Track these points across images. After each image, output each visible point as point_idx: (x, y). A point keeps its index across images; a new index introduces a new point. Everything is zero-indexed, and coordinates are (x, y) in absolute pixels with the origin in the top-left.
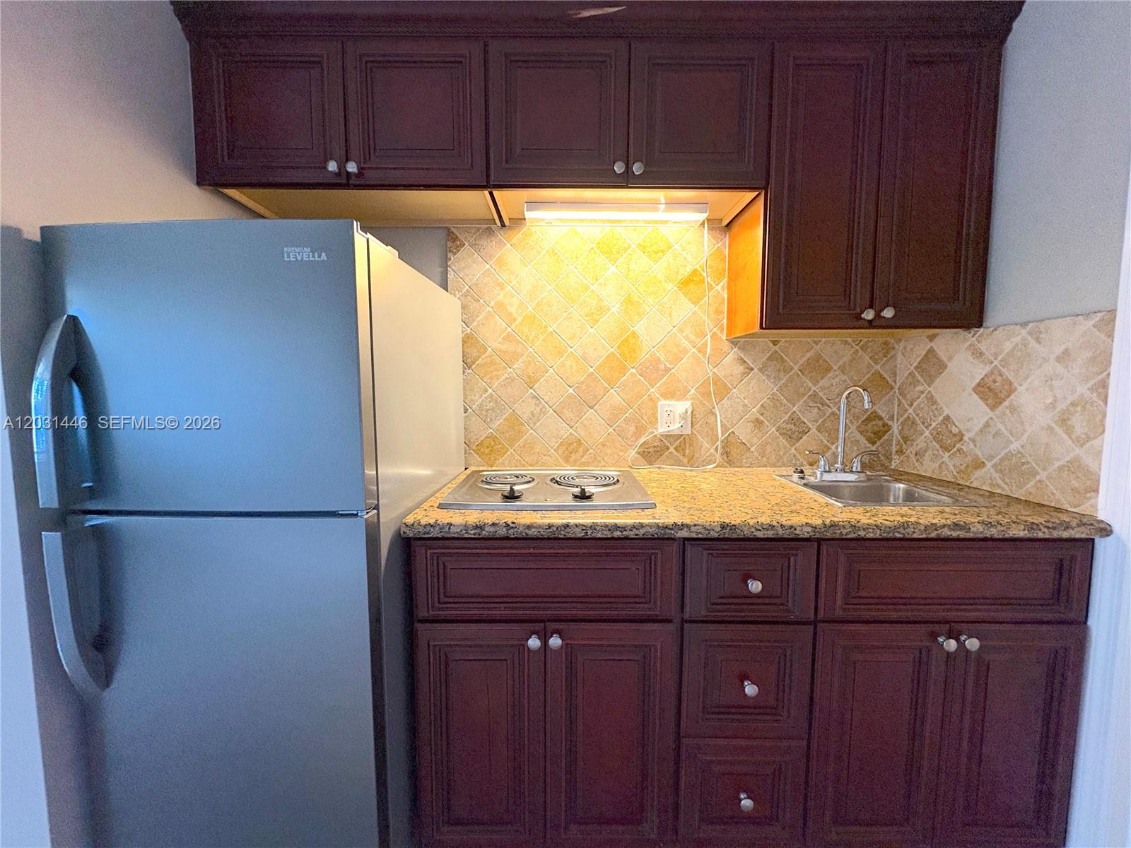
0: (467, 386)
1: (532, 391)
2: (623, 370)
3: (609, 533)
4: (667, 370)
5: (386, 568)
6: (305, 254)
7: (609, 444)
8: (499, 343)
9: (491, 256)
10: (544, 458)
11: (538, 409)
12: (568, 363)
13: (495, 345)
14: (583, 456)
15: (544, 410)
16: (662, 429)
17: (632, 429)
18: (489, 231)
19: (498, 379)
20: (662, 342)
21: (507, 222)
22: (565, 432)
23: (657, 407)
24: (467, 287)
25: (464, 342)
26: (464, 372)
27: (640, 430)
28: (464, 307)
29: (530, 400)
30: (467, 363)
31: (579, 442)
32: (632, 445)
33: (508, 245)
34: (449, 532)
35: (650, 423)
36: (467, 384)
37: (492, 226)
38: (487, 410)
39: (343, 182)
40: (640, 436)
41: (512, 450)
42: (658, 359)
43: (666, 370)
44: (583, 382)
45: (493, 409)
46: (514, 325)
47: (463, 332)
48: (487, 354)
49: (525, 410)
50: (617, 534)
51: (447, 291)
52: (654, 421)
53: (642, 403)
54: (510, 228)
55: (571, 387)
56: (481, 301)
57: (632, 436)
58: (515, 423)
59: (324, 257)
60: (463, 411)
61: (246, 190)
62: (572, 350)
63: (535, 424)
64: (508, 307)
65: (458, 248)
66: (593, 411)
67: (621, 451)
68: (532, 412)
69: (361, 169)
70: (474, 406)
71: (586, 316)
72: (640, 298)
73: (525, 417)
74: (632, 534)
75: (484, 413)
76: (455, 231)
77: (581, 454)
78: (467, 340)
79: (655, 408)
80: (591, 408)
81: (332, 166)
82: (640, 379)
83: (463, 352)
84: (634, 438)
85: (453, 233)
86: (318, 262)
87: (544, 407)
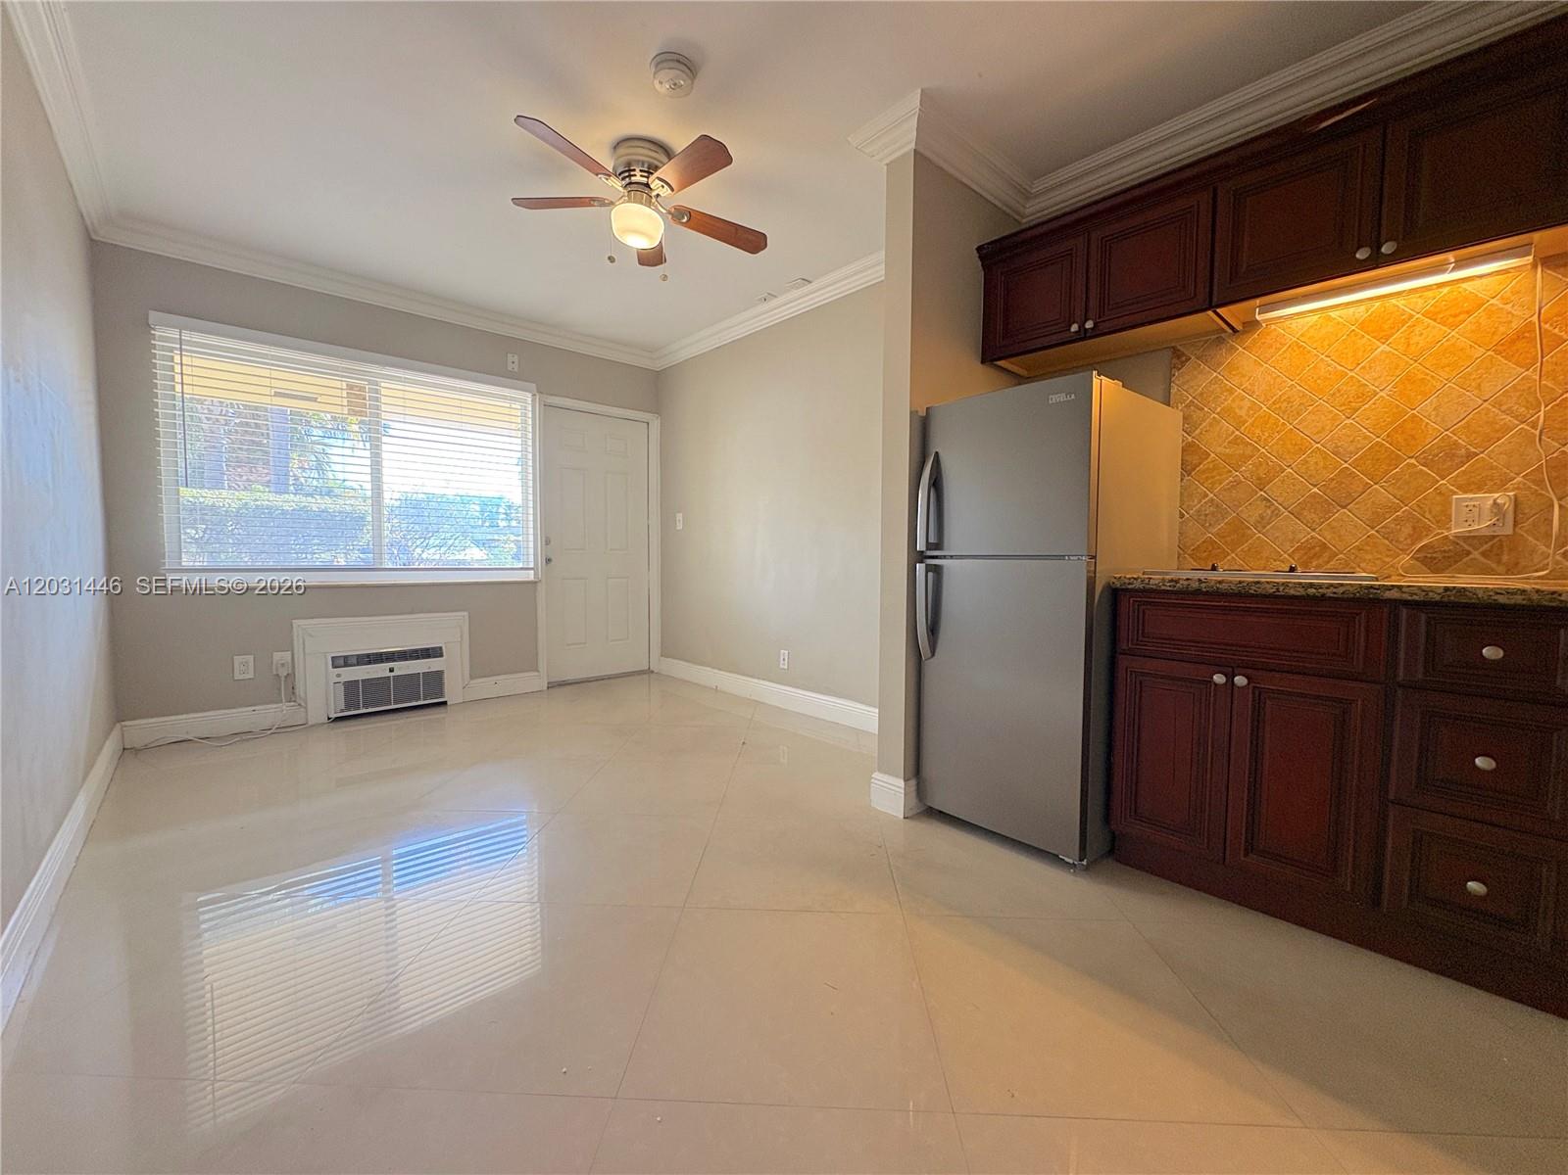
0: (1185, 494)
1: (1262, 493)
2: (1396, 460)
3: (1301, 590)
4: (1470, 456)
5: (1099, 601)
6: (1062, 397)
7: (1369, 548)
8: (1225, 447)
9: (1220, 364)
10: (1275, 563)
11: (1269, 512)
12: (1312, 461)
13: (1219, 450)
14: (1328, 562)
15: (1277, 512)
16: (1456, 530)
17: (1407, 530)
18: (1220, 341)
19: (1220, 484)
20: (1463, 422)
21: (1239, 327)
22: (1304, 534)
23: (1450, 503)
24: (1191, 398)
25: (1183, 450)
26: (1182, 480)
27: (1418, 532)
28: (1185, 418)
29: (1259, 502)
30: (1187, 469)
31: (1324, 546)
32: (1407, 550)
33: (1240, 349)
34: (1148, 584)
35: (1438, 522)
36: (1185, 490)
37: (1223, 335)
38: (1206, 515)
39: (1083, 335)
40: (1420, 539)
41: (1233, 555)
42: (1456, 443)
43: (1467, 457)
44: (1333, 479)
45: (1213, 514)
46: (1243, 428)
47: (1183, 441)
48: (1209, 460)
49: (1251, 514)
50: (1312, 591)
51: (1169, 405)
52: (1444, 519)
53: (1425, 498)
54: (1245, 332)
55: (1315, 486)
56: (1206, 409)
57: (1406, 539)
58: (1239, 530)
59: (1073, 397)
60: (1178, 516)
61: (1013, 360)
62: (1318, 445)
63: (1264, 527)
64: (1237, 410)
65: (1183, 364)
66: (1345, 510)
67: (1387, 556)
68: (1260, 515)
69: (1095, 324)
70: (1191, 512)
71: (1341, 406)
72: (1427, 374)
73: (1252, 520)
74: (1329, 593)
75: (1203, 517)
76: (1179, 347)
77: (1326, 559)
78: (1188, 449)
79: (1447, 503)
80: (1344, 507)
81: (1074, 328)
82: (1421, 470)
83: (1182, 460)
84: (1409, 541)
85: (1179, 350)
86: (1069, 401)
87: (1277, 508)
